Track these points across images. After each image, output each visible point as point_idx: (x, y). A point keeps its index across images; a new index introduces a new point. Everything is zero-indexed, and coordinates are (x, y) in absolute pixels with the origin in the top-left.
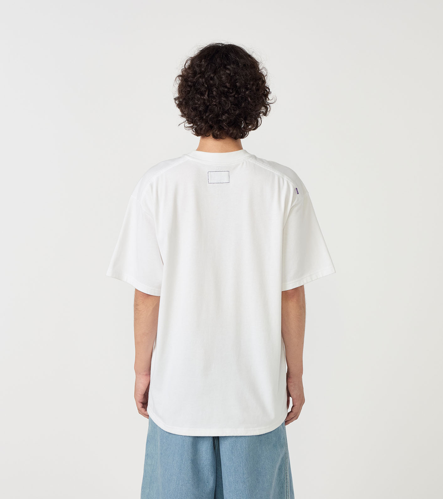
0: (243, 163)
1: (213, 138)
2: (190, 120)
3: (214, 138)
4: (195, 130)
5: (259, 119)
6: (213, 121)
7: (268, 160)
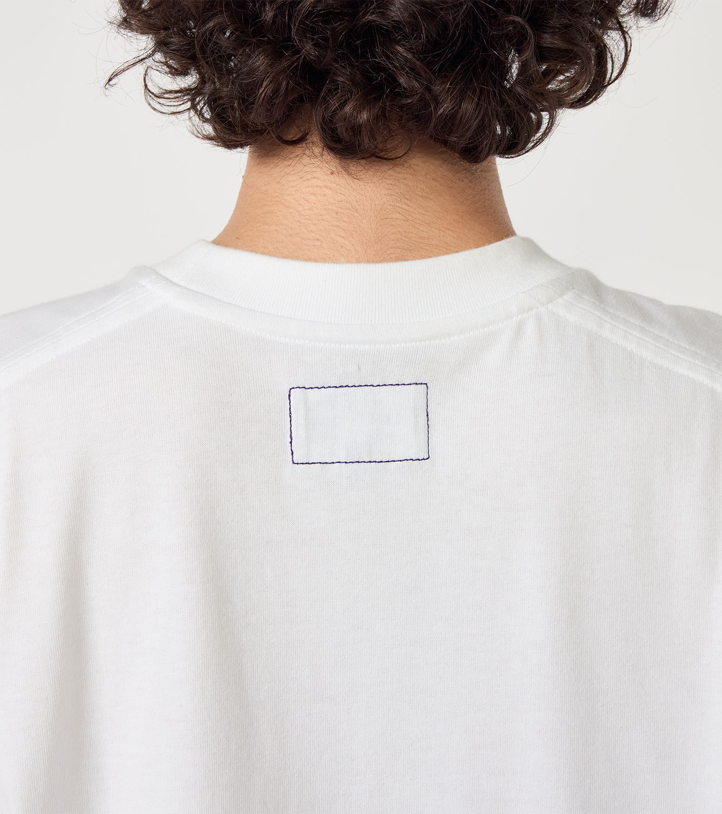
0: (519, 329)
1: (328, 157)
2: (174, 40)
3: (332, 149)
4: (212, 109)
5: (613, 39)
6: (326, 39)
7: (670, 299)
